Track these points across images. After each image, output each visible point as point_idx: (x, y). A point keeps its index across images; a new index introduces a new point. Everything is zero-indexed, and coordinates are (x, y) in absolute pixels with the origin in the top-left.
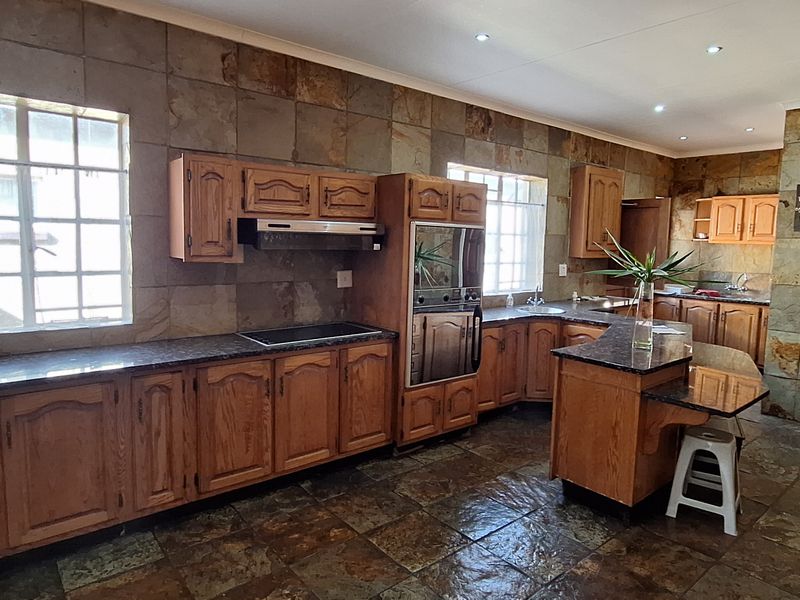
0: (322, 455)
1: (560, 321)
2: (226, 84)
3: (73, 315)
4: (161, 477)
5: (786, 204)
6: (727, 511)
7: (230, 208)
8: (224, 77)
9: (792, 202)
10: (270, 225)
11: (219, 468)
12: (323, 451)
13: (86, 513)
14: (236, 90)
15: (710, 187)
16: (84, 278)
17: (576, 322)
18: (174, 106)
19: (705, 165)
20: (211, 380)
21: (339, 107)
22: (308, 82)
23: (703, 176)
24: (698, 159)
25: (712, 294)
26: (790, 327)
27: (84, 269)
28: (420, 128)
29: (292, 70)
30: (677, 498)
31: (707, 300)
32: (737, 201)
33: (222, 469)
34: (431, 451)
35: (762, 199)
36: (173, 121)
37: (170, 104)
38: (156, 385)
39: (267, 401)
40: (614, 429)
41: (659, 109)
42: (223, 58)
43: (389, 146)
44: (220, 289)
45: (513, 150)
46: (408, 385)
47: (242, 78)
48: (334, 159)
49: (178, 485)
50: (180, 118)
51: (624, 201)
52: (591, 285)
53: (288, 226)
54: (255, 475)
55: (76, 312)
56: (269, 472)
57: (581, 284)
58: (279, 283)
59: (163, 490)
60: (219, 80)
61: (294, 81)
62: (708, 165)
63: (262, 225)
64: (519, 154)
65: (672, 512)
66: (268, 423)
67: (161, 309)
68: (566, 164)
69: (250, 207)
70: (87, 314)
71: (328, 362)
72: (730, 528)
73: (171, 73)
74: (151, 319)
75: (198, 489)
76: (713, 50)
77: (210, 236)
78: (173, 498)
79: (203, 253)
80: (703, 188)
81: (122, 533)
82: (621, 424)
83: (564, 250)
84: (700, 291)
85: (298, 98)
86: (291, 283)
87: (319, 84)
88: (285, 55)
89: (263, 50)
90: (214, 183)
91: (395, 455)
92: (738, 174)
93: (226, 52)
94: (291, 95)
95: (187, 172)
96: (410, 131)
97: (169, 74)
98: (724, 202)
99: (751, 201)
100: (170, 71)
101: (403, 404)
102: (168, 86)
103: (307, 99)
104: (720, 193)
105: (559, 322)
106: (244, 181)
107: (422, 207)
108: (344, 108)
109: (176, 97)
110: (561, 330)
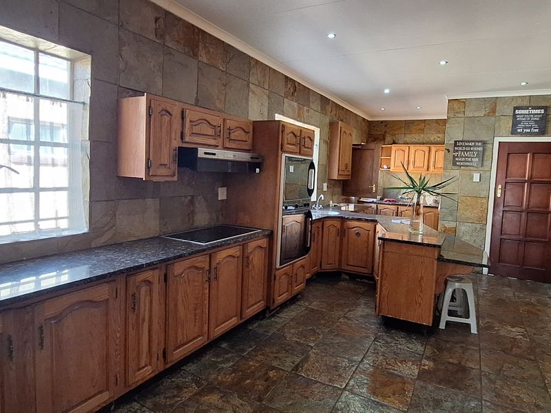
0: (234, 321)
1: (342, 219)
2: (157, 41)
3: (30, 227)
4: (144, 355)
5: (448, 150)
6: (472, 321)
7: (175, 139)
8: (156, 35)
9: (451, 150)
10: (205, 153)
11: (179, 342)
12: (233, 319)
13: (94, 396)
14: (163, 47)
15: (389, 138)
16: (42, 194)
17: (353, 219)
18: (123, 53)
19: (386, 126)
20: (176, 273)
21: (222, 69)
22: (205, 47)
23: (385, 132)
24: (382, 122)
25: (393, 201)
26: (451, 218)
27: (42, 185)
28: (263, 90)
29: (197, 37)
30: (445, 317)
31: (392, 204)
32: (405, 148)
33: (180, 341)
34: (286, 310)
35: (418, 147)
36: (121, 66)
37: (120, 50)
38: (142, 281)
39: (207, 286)
40: (420, 281)
41: (387, 91)
42: (156, 20)
43: (247, 99)
44: (149, 201)
45: (306, 108)
46: (278, 266)
47: (167, 38)
48: (218, 106)
49: (154, 360)
50: (126, 64)
51: (353, 145)
52: (336, 196)
53: (214, 154)
54: (200, 342)
55: (32, 224)
56: (206, 340)
57: (332, 195)
58: (186, 197)
59: (146, 365)
60: (152, 37)
61: (197, 46)
62: (388, 126)
63: (201, 152)
64: (308, 111)
65: (442, 326)
66: (207, 302)
67: (109, 218)
68: (327, 120)
69: (187, 139)
70: (43, 225)
71: (238, 254)
72: (474, 330)
73: (122, 26)
74: (103, 228)
75: (165, 361)
76: (443, 63)
77: (163, 160)
78: (151, 371)
79: (158, 174)
80: (385, 139)
81: (112, 408)
82: (425, 278)
83: (326, 174)
84: (386, 200)
85: (200, 58)
86: (192, 196)
87: (211, 50)
88: (193, 25)
89: (180, 19)
90: (167, 118)
91: (267, 316)
92: (403, 132)
93: (158, 16)
94: (195, 55)
95: (149, 108)
96: (258, 90)
97: (120, 26)
98: (398, 148)
99: (413, 148)
100: (121, 24)
101: (275, 279)
102: (119, 36)
103: (205, 61)
104: (394, 143)
105: (340, 219)
106: (183, 118)
107: (288, 144)
108: (224, 69)
109: (124, 46)
110: (342, 225)
